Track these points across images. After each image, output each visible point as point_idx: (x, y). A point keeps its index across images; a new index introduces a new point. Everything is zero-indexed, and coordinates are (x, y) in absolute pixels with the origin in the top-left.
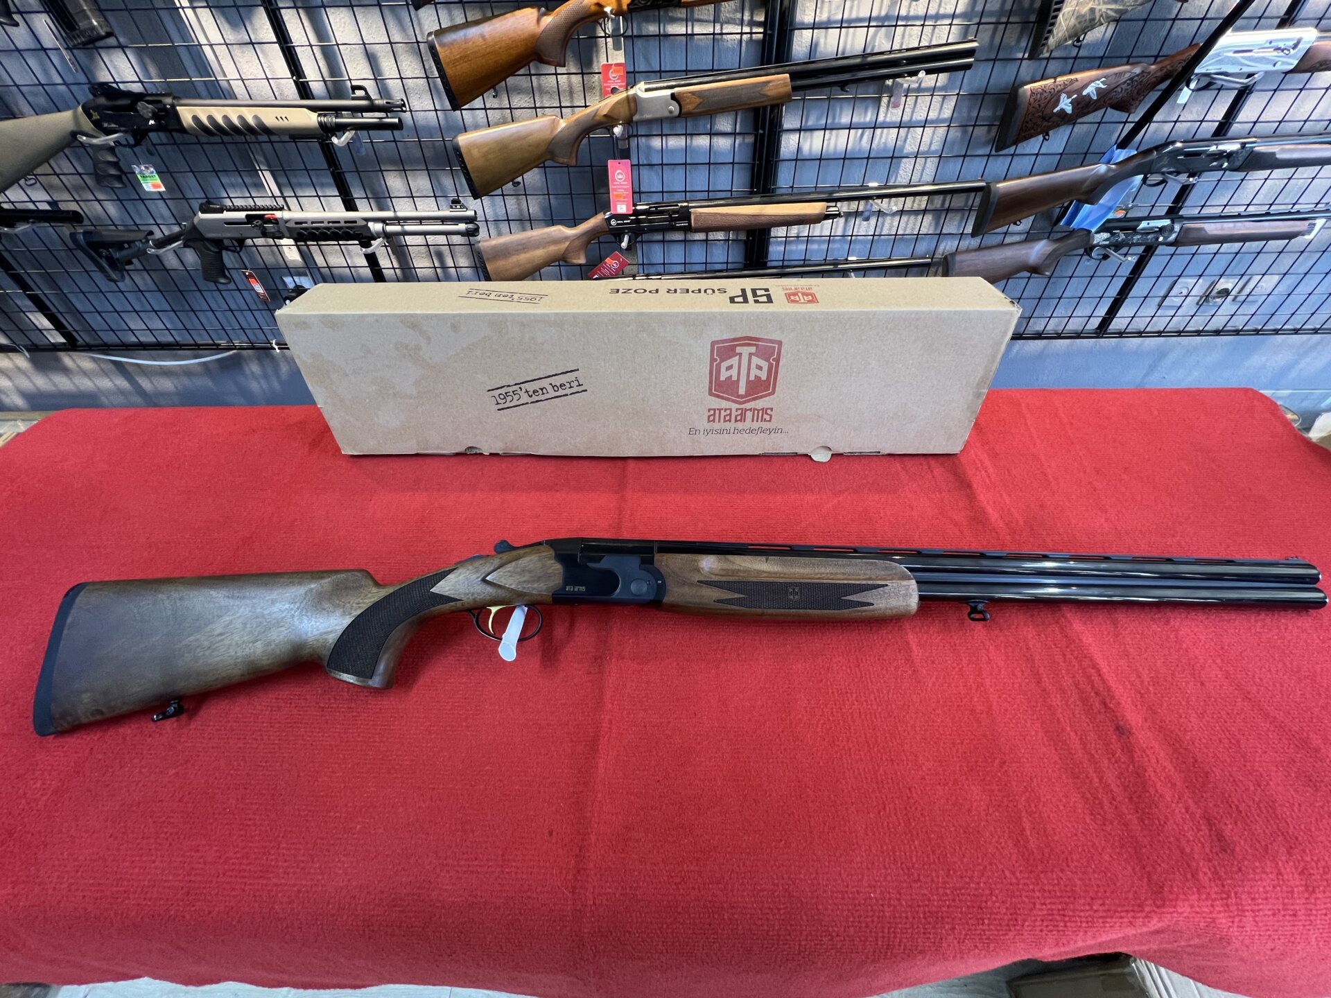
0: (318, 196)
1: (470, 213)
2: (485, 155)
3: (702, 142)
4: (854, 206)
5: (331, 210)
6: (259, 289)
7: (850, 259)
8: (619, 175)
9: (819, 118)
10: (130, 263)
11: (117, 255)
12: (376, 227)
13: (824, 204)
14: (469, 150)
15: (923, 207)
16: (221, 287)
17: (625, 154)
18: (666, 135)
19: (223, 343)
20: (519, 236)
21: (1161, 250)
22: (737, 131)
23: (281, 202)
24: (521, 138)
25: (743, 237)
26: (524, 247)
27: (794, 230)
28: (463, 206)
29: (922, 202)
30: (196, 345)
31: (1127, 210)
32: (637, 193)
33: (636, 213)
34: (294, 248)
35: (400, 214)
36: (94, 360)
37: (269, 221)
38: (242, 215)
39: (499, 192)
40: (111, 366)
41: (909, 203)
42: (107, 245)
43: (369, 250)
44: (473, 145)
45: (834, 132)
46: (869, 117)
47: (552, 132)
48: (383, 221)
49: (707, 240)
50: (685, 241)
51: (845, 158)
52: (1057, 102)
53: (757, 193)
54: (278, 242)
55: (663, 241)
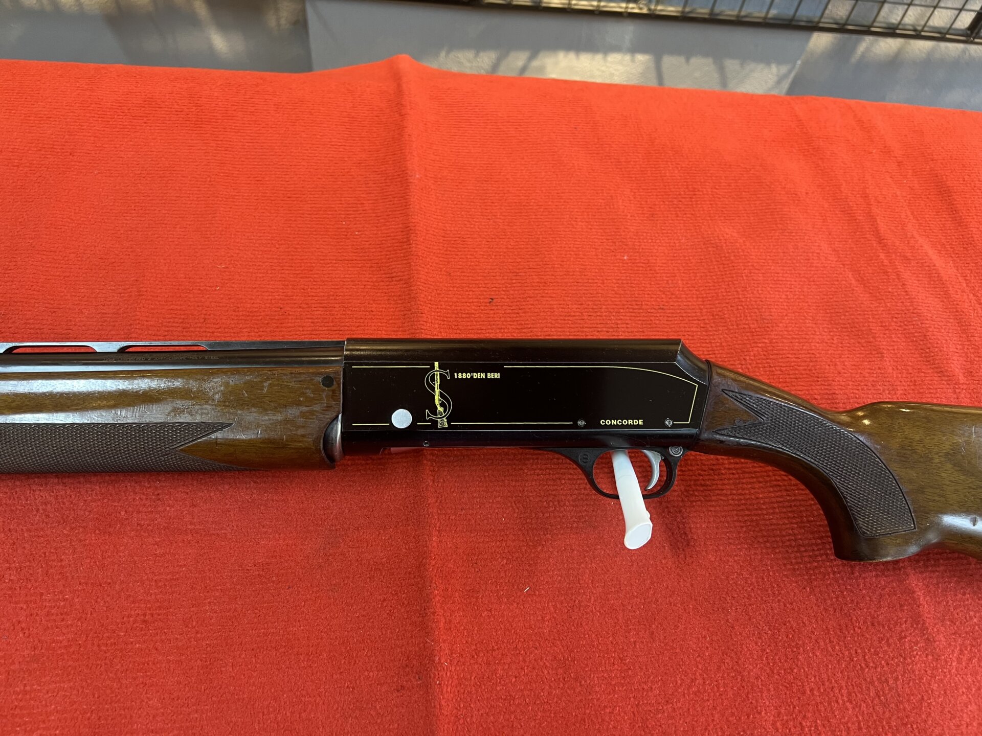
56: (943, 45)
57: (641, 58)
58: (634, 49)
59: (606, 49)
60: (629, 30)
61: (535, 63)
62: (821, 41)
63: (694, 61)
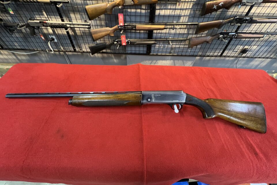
0: (56, 18)
1: (89, 24)
2: (92, 11)
3: (139, 11)
4: (171, 26)
5: (59, 21)
6: (43, 38)
7: (170, 38)
8: (121, 17)
9: (164, 7)
10: (14, 31)
11: (11, 29)
12: (68, 26)
13: (164, 26)
14: (88, 10)
15: (185, 27)
16: (35, 37)
17: (122, 12)
18: (131, 9)
19: (36, 49)
20: (99, 29)
21: (234, 39)
22: (146, 8)
23: (47, 19)
24: (99, 7)
25: (147, 32)
26: (100, 32)
27: (158, 31)
28: (87, 22)
29: (185, 26)
30: (30, 49)
31: (227, 30)
32: (125, 21)
33: (125, 26)
34: (51, 29)
35: (73, 23)
36: (8, 52)
37: (45, 23)
38: (38, 21)
39: (95, 19)
40: (11, 53)
41: (182, 26)
42: (9, 26)
43: (67, 31)
44: (89, 8)
45: (167, 10)
46: (174, 7)
47: (106, 7)
48: (70, 24)
49: (140, 32)
50: (135, 32)
51: (169, 16)
52: (213, 7)
53: (150, 22)
54: (47, 28)
55: (131, 32)
56: (216, 58)
57: (171, 61)
58: (170, 60)
59: (167, 60)
60: (170, 57)
61: (157, 62)
62: (198, 58)
63: (179, 61)
